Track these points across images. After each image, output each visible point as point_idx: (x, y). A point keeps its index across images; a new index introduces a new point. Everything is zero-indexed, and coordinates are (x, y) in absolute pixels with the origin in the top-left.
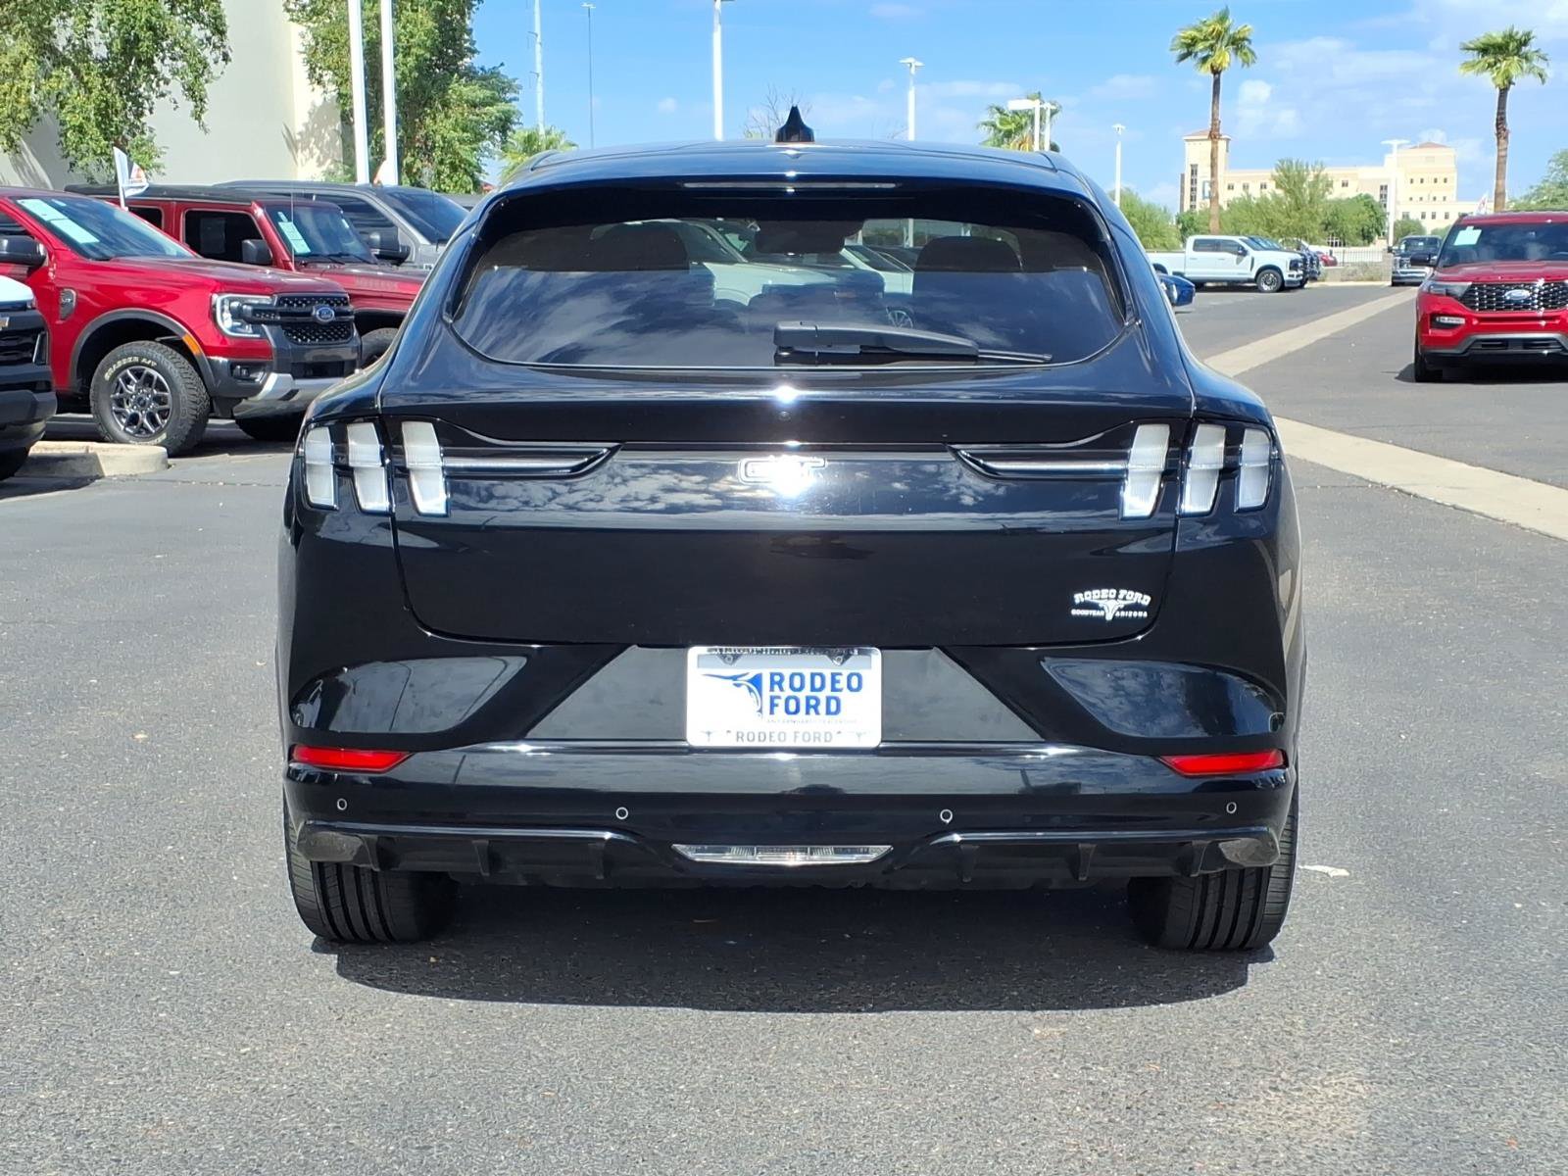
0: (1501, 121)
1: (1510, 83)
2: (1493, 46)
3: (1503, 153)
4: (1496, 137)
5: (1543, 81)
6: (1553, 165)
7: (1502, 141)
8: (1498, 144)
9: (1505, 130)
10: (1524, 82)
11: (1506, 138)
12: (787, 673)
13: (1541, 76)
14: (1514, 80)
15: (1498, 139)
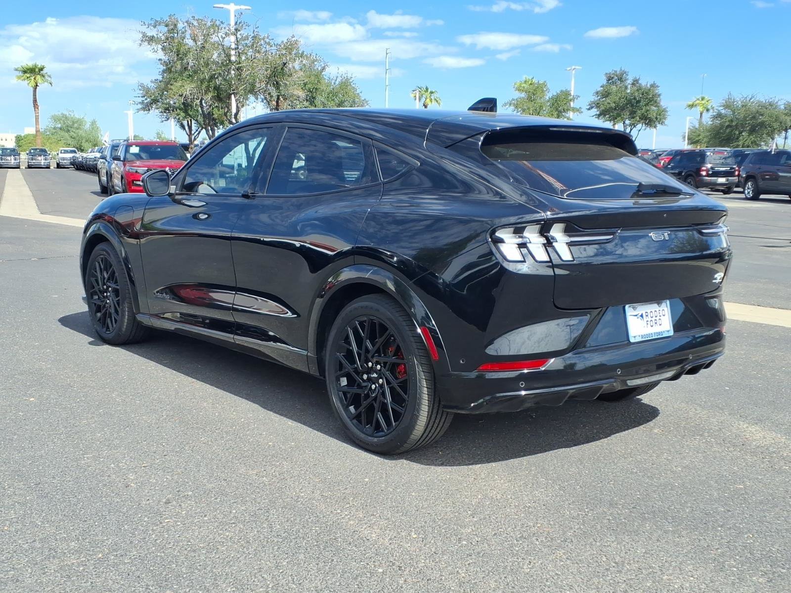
0: (35, 101)
1: (37, 85)
2: (28, 69)
3: (37, 115)
4: (33, 108)
5: (52, 85)
6: (50, 120)
7: (36, 109)
8: (35, 110)
9: (37, 105)
10: (43, 87)
11: (38, 108)
12: (649, 311)
13: (51, 84)
14: (38, 84)
15: (35, 109)
